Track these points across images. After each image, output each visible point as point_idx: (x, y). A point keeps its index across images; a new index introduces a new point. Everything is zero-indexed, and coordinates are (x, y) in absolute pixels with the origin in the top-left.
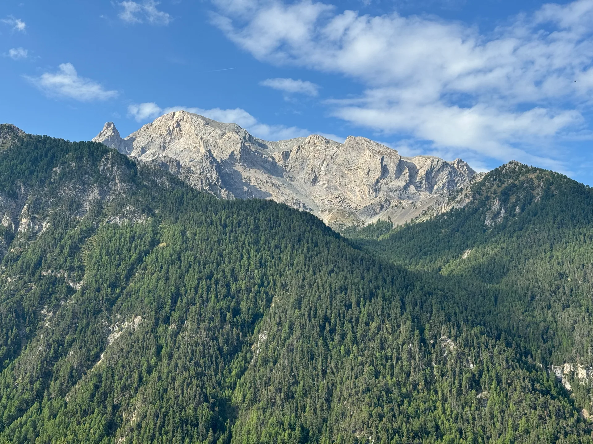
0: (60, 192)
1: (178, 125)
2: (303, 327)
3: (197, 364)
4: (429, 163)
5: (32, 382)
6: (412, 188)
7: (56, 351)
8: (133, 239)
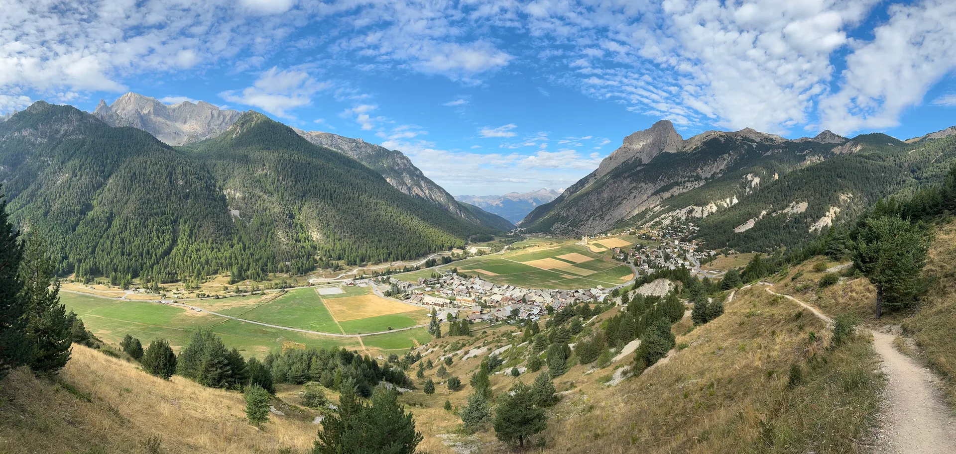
0: (53, 127)
1: (129, 99)
2: (124, 177)
3: (82, 191)
4: (231, 113)
5: (27, 198)
6: (224, 124)
7: (38, 187)
8: (75, 144)
